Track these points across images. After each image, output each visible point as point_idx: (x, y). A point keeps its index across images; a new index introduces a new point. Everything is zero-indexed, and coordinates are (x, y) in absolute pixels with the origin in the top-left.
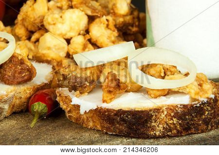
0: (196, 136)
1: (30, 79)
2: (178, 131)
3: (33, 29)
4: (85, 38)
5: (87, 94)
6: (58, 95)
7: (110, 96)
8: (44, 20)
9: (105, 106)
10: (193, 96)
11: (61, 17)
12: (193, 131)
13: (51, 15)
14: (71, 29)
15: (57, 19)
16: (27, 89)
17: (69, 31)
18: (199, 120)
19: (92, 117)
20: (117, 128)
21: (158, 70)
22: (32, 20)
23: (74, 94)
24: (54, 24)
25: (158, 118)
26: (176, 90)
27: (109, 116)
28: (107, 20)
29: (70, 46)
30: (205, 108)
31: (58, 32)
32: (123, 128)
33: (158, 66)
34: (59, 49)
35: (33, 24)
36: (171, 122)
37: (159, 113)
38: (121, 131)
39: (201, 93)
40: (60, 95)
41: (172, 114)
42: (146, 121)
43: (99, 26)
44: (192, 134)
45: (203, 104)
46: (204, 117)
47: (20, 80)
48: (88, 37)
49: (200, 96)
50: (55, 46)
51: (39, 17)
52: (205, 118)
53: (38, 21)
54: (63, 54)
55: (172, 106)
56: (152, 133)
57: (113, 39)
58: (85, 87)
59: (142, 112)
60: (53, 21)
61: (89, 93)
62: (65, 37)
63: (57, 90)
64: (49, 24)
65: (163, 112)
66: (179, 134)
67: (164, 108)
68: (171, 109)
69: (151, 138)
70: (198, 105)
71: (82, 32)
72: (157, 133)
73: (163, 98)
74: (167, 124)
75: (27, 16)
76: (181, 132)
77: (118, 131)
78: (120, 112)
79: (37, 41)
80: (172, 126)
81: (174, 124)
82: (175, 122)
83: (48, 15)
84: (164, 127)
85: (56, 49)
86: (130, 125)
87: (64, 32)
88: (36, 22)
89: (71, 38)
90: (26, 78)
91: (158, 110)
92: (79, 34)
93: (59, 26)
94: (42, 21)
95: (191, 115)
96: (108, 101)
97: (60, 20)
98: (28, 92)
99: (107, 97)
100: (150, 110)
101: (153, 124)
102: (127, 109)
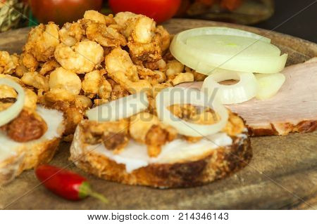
3: (42, 60)
4: (100, 74)
8: (55, 53)
11: (74, 50)
13: (63, 48)
14: (85, 63)
15: (69, 53)
16: (38, 145)
17: (83, 66)
22: (42, 51)
24: (67, 58)
29: (83, 82)
31: (70, 68)
34: (71, 86)
35: (43, 55)
36: (222, 165)
43: (115, 59)
47: (31, 137)
48: (104, 72)
50: (68, 83)
51: (49, 48)
53: (48, 53)
54: (76, 92)
60: (65, 55)
62: (78, 72)
64: (61, 58)
71: (97, 66)
75: (35, 45)
79: (48, 73)
80: (222, 169)
81: (224, 167)
83: (60, 48)
85: (68, 86)
87: (77, 68)
88: (46, 54)
89: (85, 73)
90: (37, 135)
92: (94, 69)
93: (72, 60)
94: (53, 53)
97: (73, 53)
98: (39, 149)
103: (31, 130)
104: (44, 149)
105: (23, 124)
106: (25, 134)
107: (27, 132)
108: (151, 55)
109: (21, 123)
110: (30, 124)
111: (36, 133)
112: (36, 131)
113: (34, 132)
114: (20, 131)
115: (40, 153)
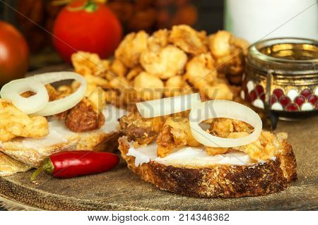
0: (251, 199)
1: (96, 127)
2: (231, 193)
4: (182, 79)
5: (146, 145)
6: (120, 143)
7: (164, 150)
8: (140, 58)
9: (158, 160)
10: (252, 157)
11: (158, 56)
12: (248, 193)
14: (168, 69)
15: (153, 58)
16: (94, 137)
17: (166, 72)
18: (255, 183)
19: (148, 170)
20: (168, 184)
21: (227, 124)
23: (132, 144)
24: (150, 63)
25: (210, 178)
26: (237, 149)
27: (160, 171)
28: (206, 59)
29: (166, 87)
30: (263, 171)
32: (174, 184)
33: (228, 120)
36: (224, 182)
37: (210, 172)
38: (172, 188)
39: (261, 154)
40: (122, 143)
41: (225, 175)
42: (196, 180)
44: (246, 196)
45: (260, 166)
46: (261, 179)
47: (85, 128)
49: (260, 158)
52: (262, 181)
53: (134, 59)
55: (225, 166)
56: (202, 192)
57: (211, 79)
58: (144, 138)
59: (192, 170)
60: (149, 60)
61: (149, 144)
62: (161, 77)
63: (120, 138)
64: (145, 63)
65: (216, 171)
66: (232, 196)
67: (217, 168)
68: (224, 170)
69: (202, 198)
70: (253, 167)
72: (209, 194)
73: (220, 156)
74: (219, 185)
76: (235, 194)
77: (169, 187)
78: (170, 169)
79: (133, 78)
80: (224, 187)
81: (227, 185)
82: (227, 183)
83: (145, 54)
84: (215, 188)
86: (180, 183)
87: (160, 72)
89: (168, 78)
90: (91, 126)
91: (209, 170)
92: (177, 74)
94: (138, 59)
95: (246, 177)
96: (163, 155)
97: (157, 59)
98: (94, 140)
99: (162, 151)
100: (201, 169)
101: (204, 184)
102: (178, 166)
103: (86, 121)
104: (98, 142)
105: (80, 115)
106: (79, 124)
107: (82, 122)
108: (233, 68)
109: (78, 114)
110: (85, 114)
111: (90, 124)
112: (91, 122)
113: (89, 123)
114: (76, 121)
115: (95, 144)
